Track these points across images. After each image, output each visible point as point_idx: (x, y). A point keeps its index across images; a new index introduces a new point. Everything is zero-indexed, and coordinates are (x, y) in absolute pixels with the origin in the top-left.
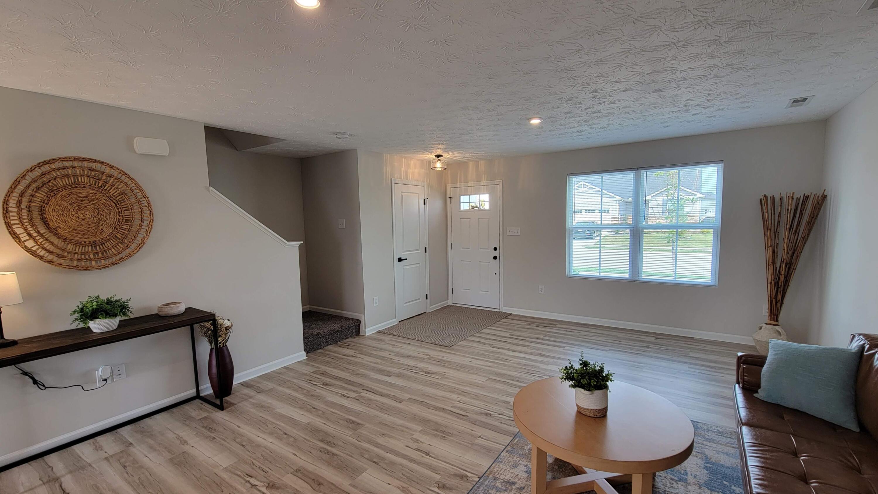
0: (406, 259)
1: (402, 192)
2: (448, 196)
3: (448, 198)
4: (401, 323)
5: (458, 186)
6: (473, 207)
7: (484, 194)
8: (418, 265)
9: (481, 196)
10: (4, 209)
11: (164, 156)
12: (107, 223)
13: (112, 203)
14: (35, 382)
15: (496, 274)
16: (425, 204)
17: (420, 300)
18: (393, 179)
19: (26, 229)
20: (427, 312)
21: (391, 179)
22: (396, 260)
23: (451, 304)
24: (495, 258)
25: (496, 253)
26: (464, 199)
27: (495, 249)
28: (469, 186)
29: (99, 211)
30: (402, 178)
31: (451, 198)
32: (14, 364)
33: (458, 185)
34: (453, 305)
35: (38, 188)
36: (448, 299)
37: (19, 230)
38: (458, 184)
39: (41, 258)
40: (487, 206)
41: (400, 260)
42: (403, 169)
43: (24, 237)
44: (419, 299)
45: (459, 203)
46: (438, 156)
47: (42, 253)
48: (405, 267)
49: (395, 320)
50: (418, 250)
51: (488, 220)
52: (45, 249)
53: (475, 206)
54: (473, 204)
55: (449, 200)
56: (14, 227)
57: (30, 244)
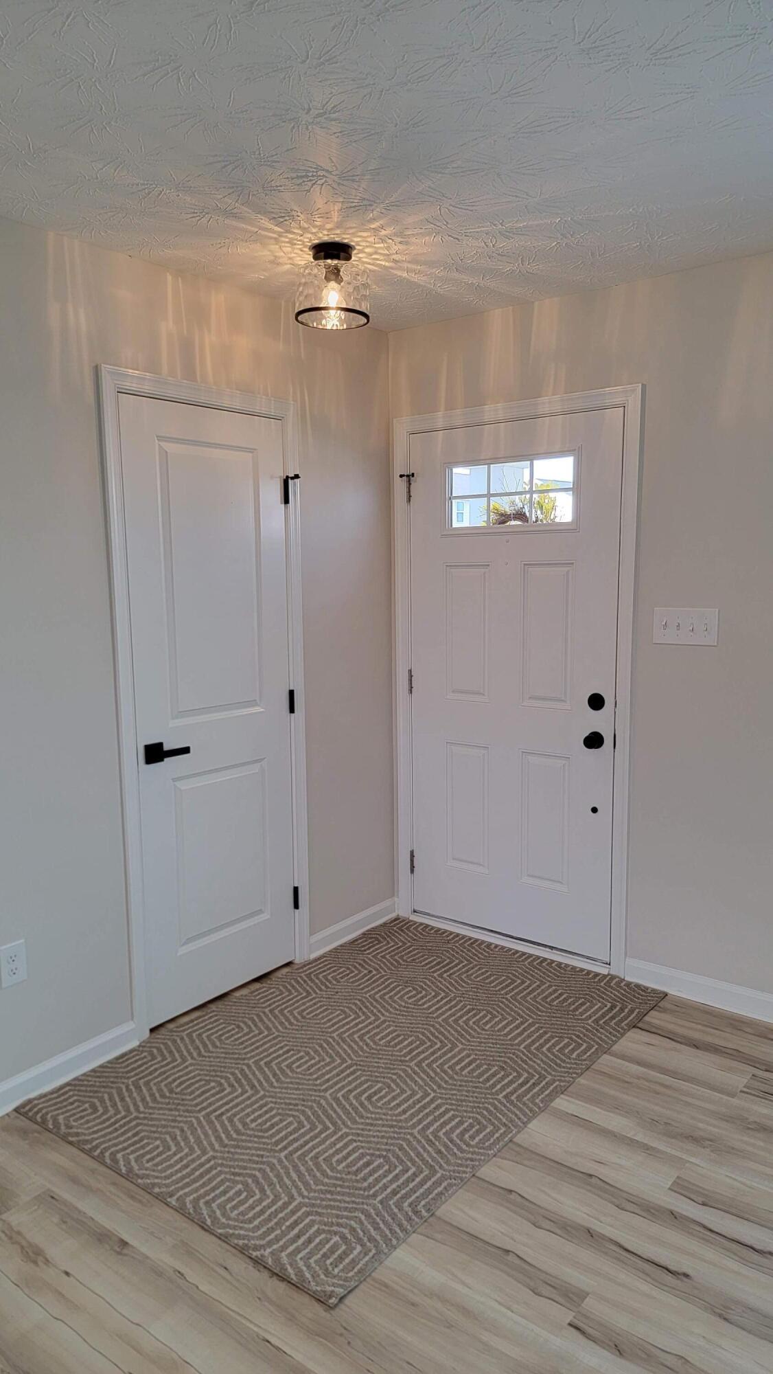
0: (186, 750)
1: (160, 438)
2: (399, 468)
3: (397, 477)
4: (158, 1035)
5: (440, 423)
6: (504, 518)
7: (549, 454)
8: (256, 768)
9: (538, 464)
15: (594, 810)
16: (286, 501)
17: (265, 916)
18: (105, 368)
20: (297, 961)
21: (97, 370)
22: (133, 754)
23: (403, 911)
24: (594, 741)
25: (597, 721)
26: (464, 478)
27: (596, 702)
28: (486, 418)
30: (165, 369)
31: (409, 477)
33: (440, 419)
34: (414, 918)
36: (392, 891)
38: (440, 414)
40: (564, 509)
41: (155, 753)
42: (167, 327)
44: (260, 912)
45: (443, 498)
46: (332, 251)
48: (183, 785)
49: (130, 1026)
50: (252, 703)
51: (568, 572)
53: (509, 510)
54: (505, 505)
55: (400, 486)
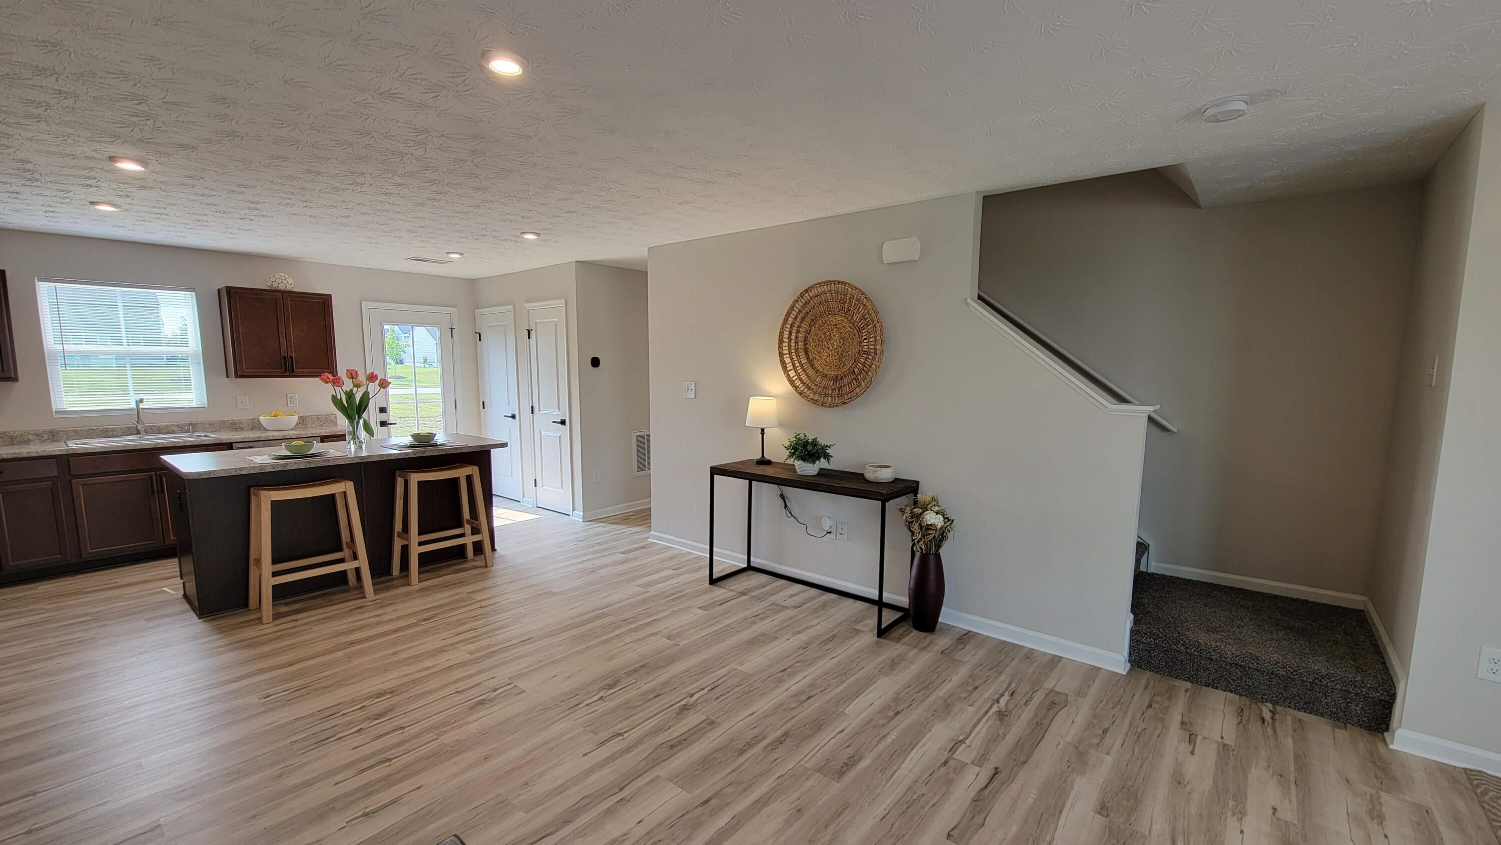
10: (779, 340)
11: (914, 261)
12: (849, 355)
13: (855, 331)
14: (786, 506)
19: (792, 359)
29: (844, 340)
32: (778, 484)
35: (803, 319)
37: (788, 360)
39: (796, 387)
43: (790, 367)
47: (798, 383)
52: (801, 380)
56: (784, 356)
57: (792, 373)
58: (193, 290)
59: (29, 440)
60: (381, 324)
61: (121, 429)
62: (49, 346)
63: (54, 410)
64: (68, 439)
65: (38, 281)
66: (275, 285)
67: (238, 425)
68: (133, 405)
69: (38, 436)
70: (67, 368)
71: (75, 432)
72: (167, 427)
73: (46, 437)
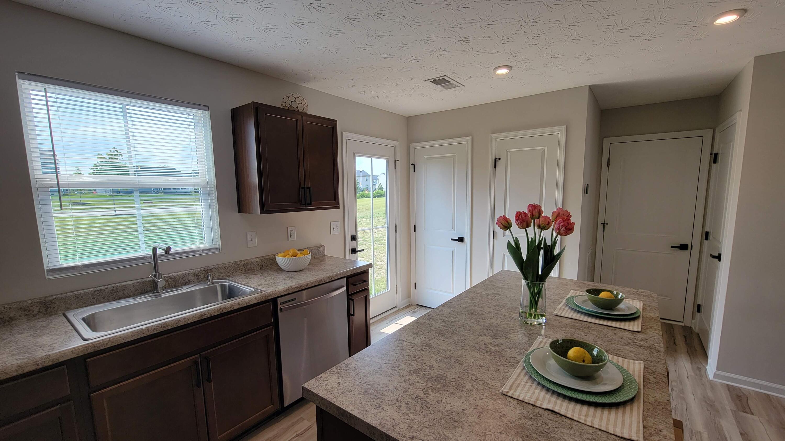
58: (204, 107)
59: (11, 319)
60: (354, 154)
61: (134, 285)
62: (36, 176)
63: (46, 269)
64: (69, 309)
65: (19, 78)
66: (294, 105)
67: (249, 266)
68: (150, 252)
69: (25, 310)
70: (63, 208)
71: (77, 297)
72: (183, 276)
73: (36, 310)
